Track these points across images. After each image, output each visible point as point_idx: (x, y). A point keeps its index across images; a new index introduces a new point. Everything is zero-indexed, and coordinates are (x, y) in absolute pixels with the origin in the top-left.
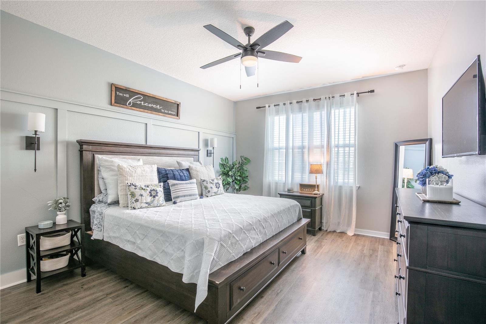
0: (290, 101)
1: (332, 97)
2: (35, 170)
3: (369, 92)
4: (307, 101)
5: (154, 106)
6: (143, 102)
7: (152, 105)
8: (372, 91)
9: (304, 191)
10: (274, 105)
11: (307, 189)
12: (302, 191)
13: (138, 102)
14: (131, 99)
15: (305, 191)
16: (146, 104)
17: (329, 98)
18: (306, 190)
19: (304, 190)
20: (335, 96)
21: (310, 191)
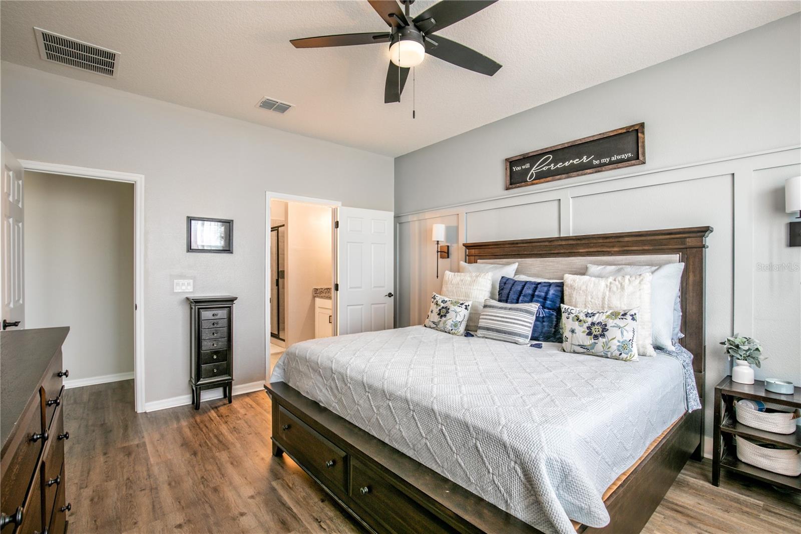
2: (437, 277)
5: (575, 162)
6: (552, 165)
7: (571, 161)
13: (544, 169)
14: (533, 169)
16: (558, 166)
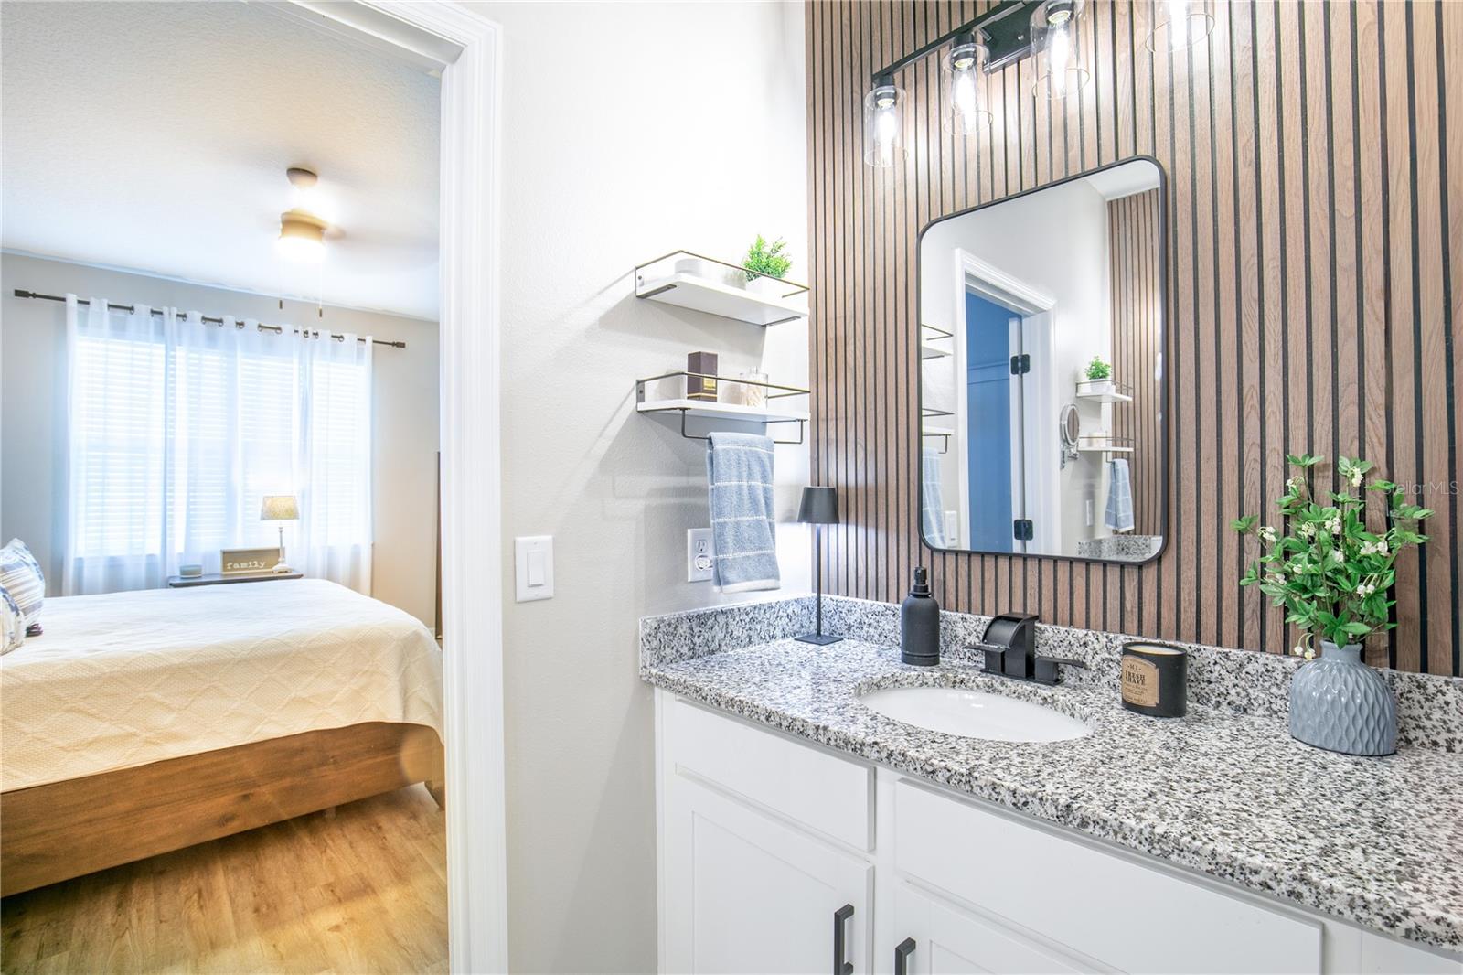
0: (199, 311)
1: (314, 334)
3: (393, 344)
4: (240, 324)
8: (401, 345)
9: (237, 569)
10: (110, 306)
11: (243, 562)
12: (228, 570)
15: (240, 569)
17: (306, 333)
18: (244, 565)
19: (236, 566)
20: (320, 332)
21: (256, 566)
